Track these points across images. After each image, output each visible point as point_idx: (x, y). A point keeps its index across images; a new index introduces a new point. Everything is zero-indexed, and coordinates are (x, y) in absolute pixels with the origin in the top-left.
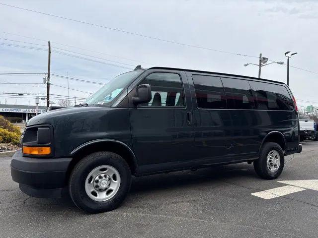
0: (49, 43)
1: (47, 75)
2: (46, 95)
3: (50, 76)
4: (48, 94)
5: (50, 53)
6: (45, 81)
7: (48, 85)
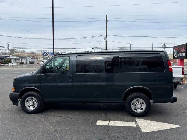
0: (107, 15)
1: (105, 36)
2: (105, 48)
3: (107, 36)
4: (106, 47)
5: (107, 21)
6: (104, 40)
7: (106, 41)
